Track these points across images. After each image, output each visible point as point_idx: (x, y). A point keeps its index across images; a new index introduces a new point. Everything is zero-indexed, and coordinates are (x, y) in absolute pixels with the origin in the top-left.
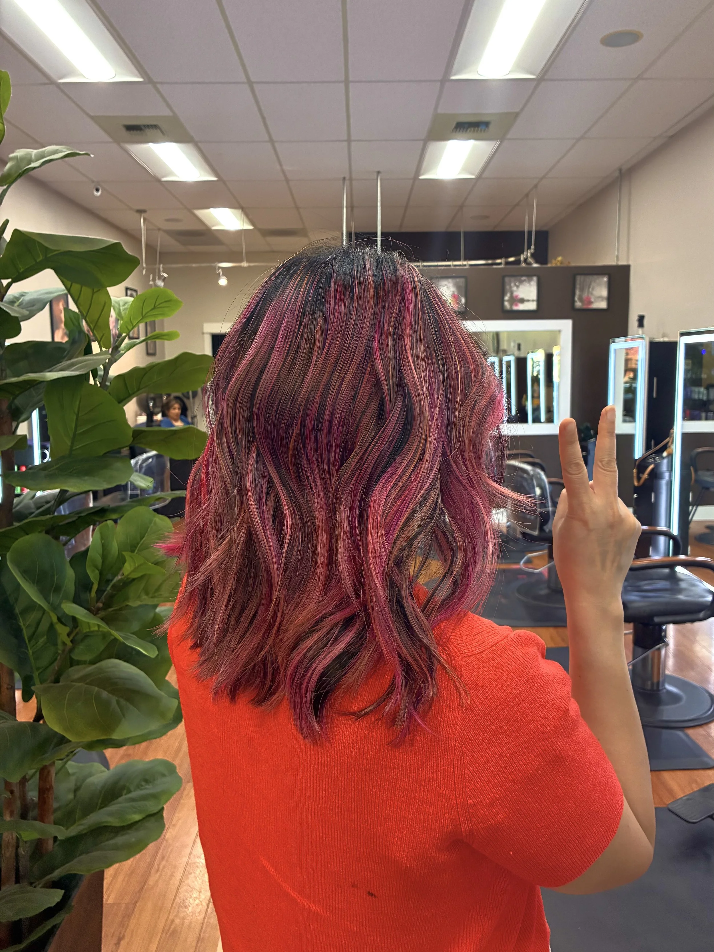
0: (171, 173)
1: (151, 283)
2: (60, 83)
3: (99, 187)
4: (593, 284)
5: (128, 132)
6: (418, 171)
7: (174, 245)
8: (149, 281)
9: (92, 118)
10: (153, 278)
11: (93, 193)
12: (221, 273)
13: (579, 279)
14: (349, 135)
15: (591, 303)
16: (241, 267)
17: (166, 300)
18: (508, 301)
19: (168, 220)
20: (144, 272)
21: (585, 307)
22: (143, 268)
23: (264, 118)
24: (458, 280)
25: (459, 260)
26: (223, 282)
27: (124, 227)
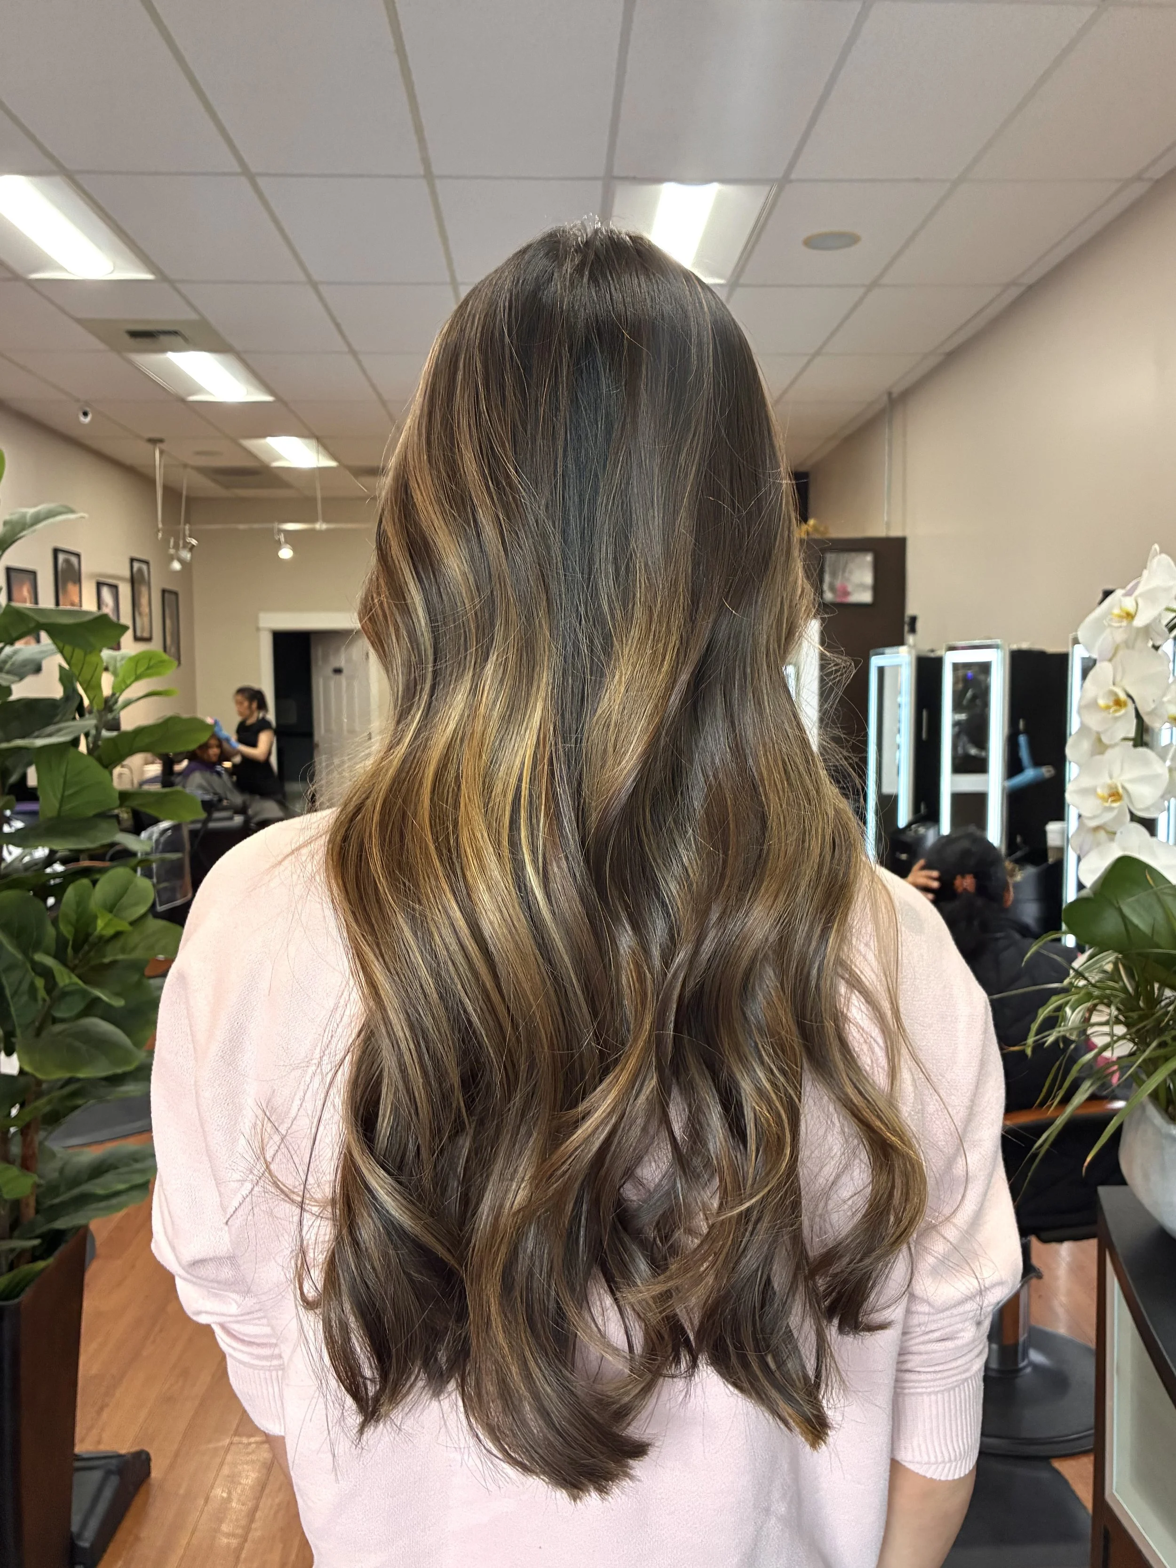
0: (201, 391)
1: (172, 551)
2: (31, 279)
3: (88, 409)
4: (851, 566)
5: (135, 340)
7: (208, 487)
8: (169, 548)
9: (79, 321)
10: (175, 542)
11: (78, 418)
12: (282, 539)
13: (830, 557)
15: (846, 593)
16: (313, 530)
19: (198, 453)
20: (160, 535)
21: (838, 600)
22: (159, 531)
23: (338, 326)
26: (286, 553)
27: (128, 461)
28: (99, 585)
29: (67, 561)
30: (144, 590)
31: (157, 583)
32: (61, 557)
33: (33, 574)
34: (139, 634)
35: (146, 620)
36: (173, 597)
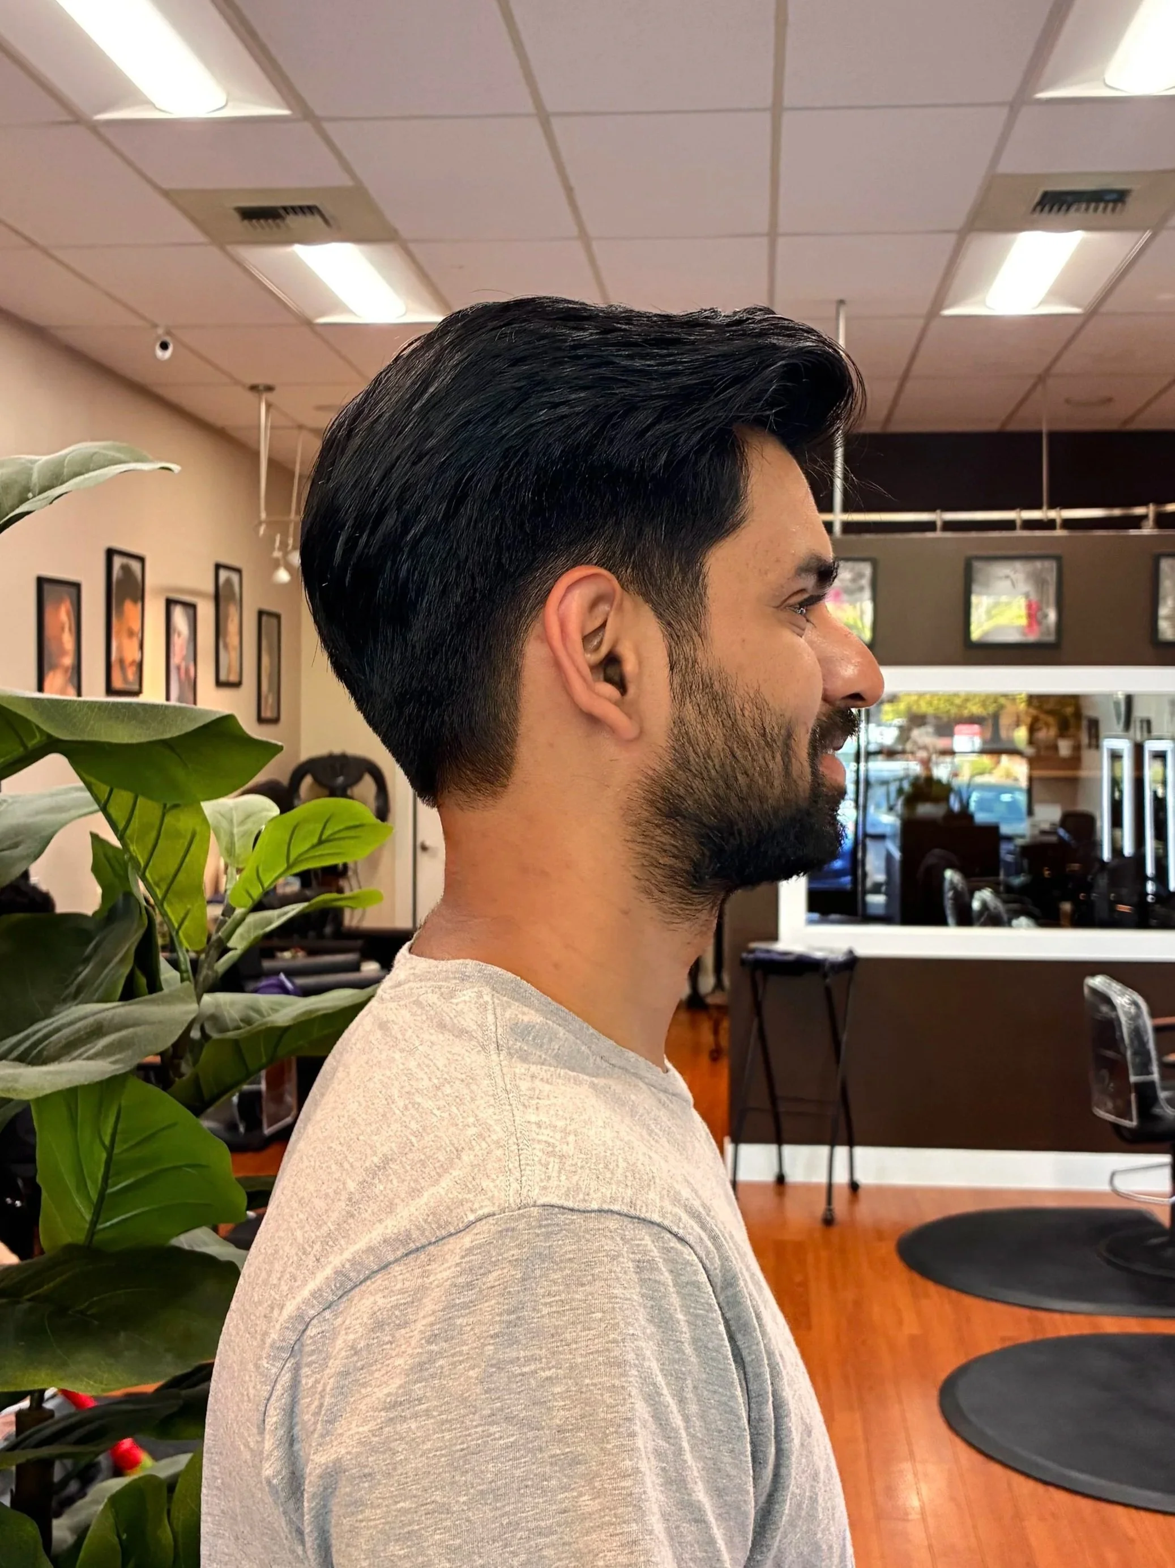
0: (338, 306)
1: (277, 554)
2: (98, 121)
3: (168, 339)
5: (246, 222)
6: (939, 301)
8: (273, 549)
9: (166, 194)
10: (281, 541)
11: (154, 350)
14: (774, 223)
17: (352, 823)
18: (1167, 618)
19: (320, 407)
20: (262, 530)
22: (260, 523)
23: (569, 190)
24: (1038, 564)
25: (1038, 507)
27: (219, 422)
28: (170, 603)
29: (126, 569)
30: (233, 611)
31: (251, 603)
32: (118, 562)
33: (77, 586)
34: (223, 677)
35: (234, 655)
36: (274, 621)
